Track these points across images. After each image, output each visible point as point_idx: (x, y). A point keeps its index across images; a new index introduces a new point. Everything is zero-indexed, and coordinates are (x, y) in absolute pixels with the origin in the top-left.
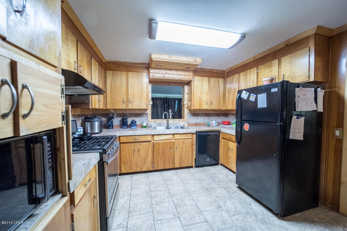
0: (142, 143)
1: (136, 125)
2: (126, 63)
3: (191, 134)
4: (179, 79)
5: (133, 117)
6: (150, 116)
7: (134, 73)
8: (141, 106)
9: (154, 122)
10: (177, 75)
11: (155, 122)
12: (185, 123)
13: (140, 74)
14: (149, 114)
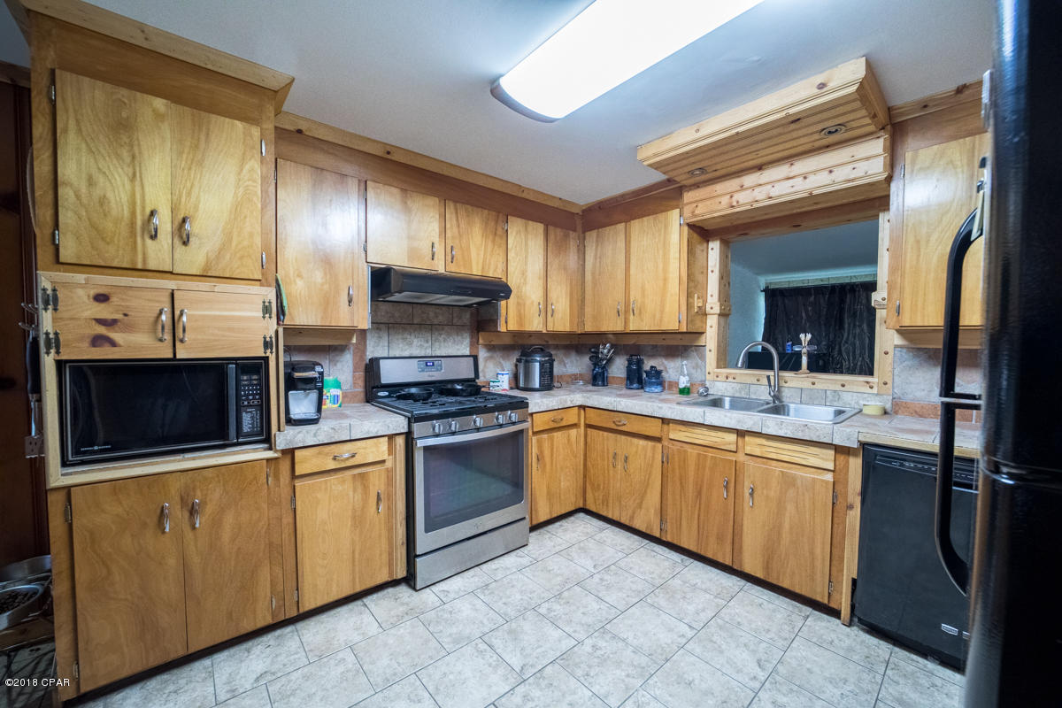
0: (635, 441)
1: (661, 383)
2: (623, 196)
3: (833, 452)
4: (806, 195)
5: (660, 355)
6: (711, 357)
7: (645, 219)
8: (661, 320)
9: (727, 378)
10: (791, 181)
11: (730, 379)
12: (877, 395)
13: (661, 216)
14: (707, 348)
